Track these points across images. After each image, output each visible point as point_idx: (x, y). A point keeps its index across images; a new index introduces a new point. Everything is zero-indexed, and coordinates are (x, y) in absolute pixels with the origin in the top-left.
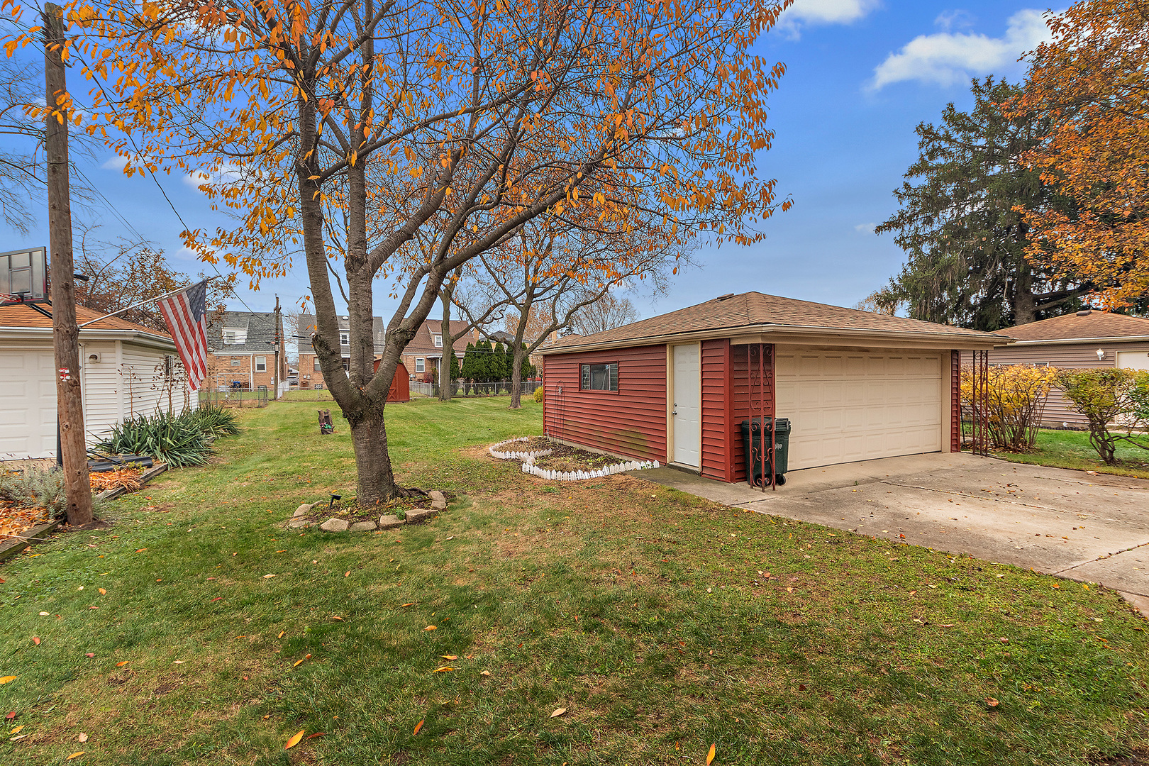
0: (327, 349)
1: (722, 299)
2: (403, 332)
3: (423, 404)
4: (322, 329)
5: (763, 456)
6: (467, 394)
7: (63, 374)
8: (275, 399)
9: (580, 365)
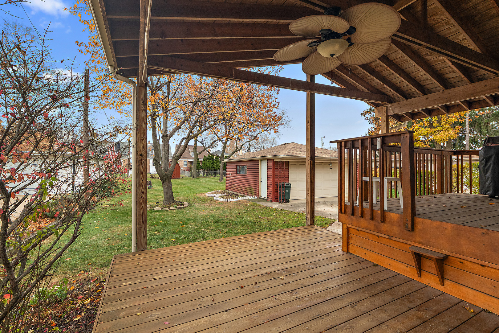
0: (157, 161)
1: (284, 144)
2: (177, 157)
3: (186, 179)
4: (156, 156)
5: (281, 194)
6: (203, 176)
7: (85, 167)
8: (128, 177)
9: (237, 166)
